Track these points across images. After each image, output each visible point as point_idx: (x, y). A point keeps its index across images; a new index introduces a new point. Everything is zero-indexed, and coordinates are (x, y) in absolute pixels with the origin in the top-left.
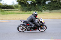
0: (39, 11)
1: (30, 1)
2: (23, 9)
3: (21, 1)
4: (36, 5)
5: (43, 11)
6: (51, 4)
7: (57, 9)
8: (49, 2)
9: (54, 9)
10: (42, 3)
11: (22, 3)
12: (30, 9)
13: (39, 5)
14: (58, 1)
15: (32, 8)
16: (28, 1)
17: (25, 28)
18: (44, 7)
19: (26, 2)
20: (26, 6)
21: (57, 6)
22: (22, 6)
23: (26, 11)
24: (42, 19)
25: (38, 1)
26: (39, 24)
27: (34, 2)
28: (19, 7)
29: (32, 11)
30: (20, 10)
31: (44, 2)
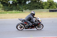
0: (20, 11)
1: (12, 1)
2: (5, 8)
3: (3, 1)
4: (17, 5)
5: (24, 11)
6: (31, 4)
7: (37, 9)
8: (29, 2)
9: (34, 9)
10: (23, 3)
11: (4, 3)
12: (12, 8)
13: (20, 5)
14: (37, 1)
15: (13, 8)
16: (10, 1)
17: (23, 26)
18: (25, 7)
19: (8, 2)
20: (8, 6)
21: (37, 6)
22: (4, 6)
23: (8, 11)
24: (39, 18)
25: (19, 1)
26: (36, 23)
27: (15, 2)
28: (1, 7)
29: (13, 10)
30: (2, 10)
31: (25, 2)
